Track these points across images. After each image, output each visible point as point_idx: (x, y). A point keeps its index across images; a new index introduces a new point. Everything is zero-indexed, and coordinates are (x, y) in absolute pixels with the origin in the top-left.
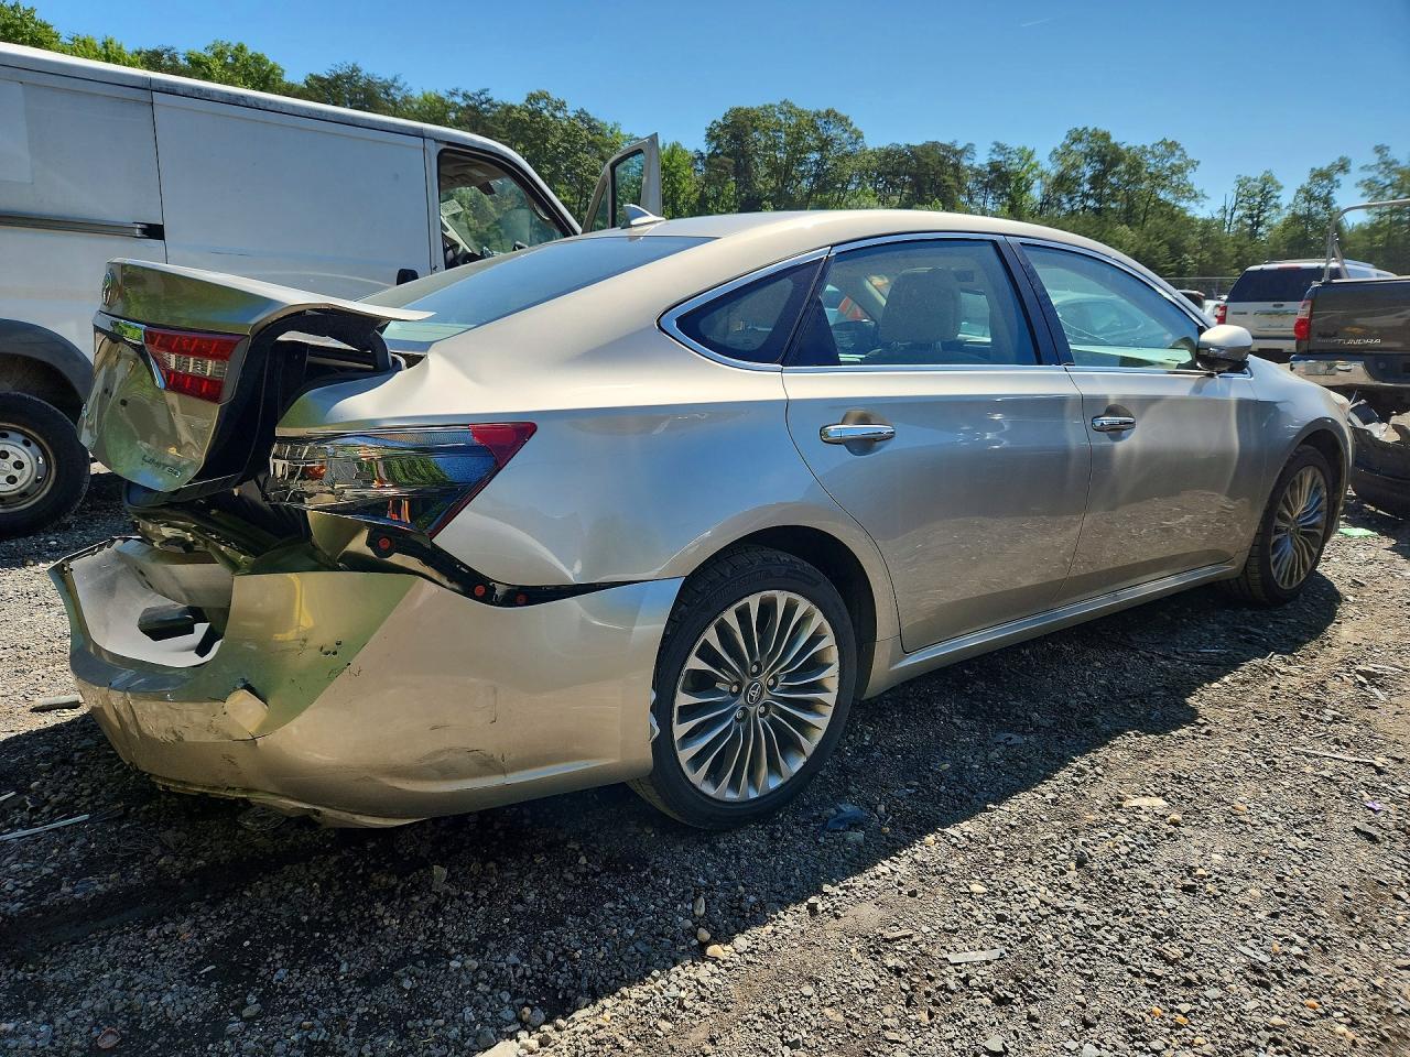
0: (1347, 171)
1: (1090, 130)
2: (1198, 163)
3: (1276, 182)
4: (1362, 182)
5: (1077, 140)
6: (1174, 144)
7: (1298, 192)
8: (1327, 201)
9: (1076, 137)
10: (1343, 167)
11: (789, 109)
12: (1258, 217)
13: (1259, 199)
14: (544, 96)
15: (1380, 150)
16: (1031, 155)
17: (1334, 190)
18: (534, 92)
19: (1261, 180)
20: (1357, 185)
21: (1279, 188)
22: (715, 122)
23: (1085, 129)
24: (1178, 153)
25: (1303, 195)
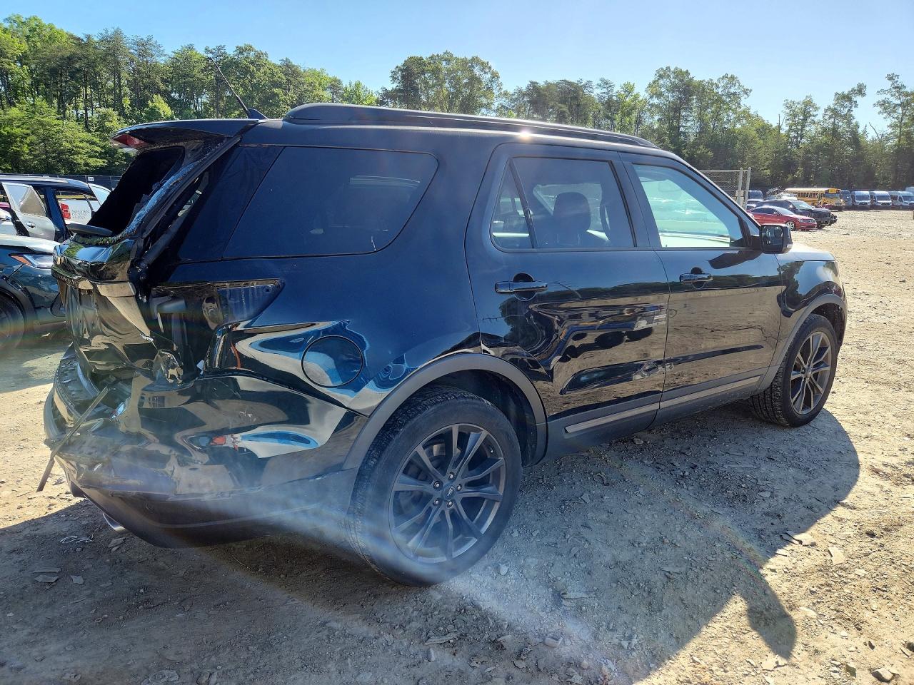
0: (864, 94)
1: (672, 69)
2: (751, 91)
3: (814, 105)
4: (878, 102)
5: (661, 77)
6: (733, 77)
7: (826, 111)
8: (848, 118)
9: (662, 75)
10: (860, 90)
11: (448, 58)
12: (802, 130)
13: (801, 118)
14: (249, 49)
15: (891, 78)
16: (632, 88)
17: (853, 109)
18: (242, 45)
19: (803, 103)
20: (875, 105)
21: (816, 109)
22: (397, 67)
23: (668, 68)
24: (737, 84)
25: (829, 113)
